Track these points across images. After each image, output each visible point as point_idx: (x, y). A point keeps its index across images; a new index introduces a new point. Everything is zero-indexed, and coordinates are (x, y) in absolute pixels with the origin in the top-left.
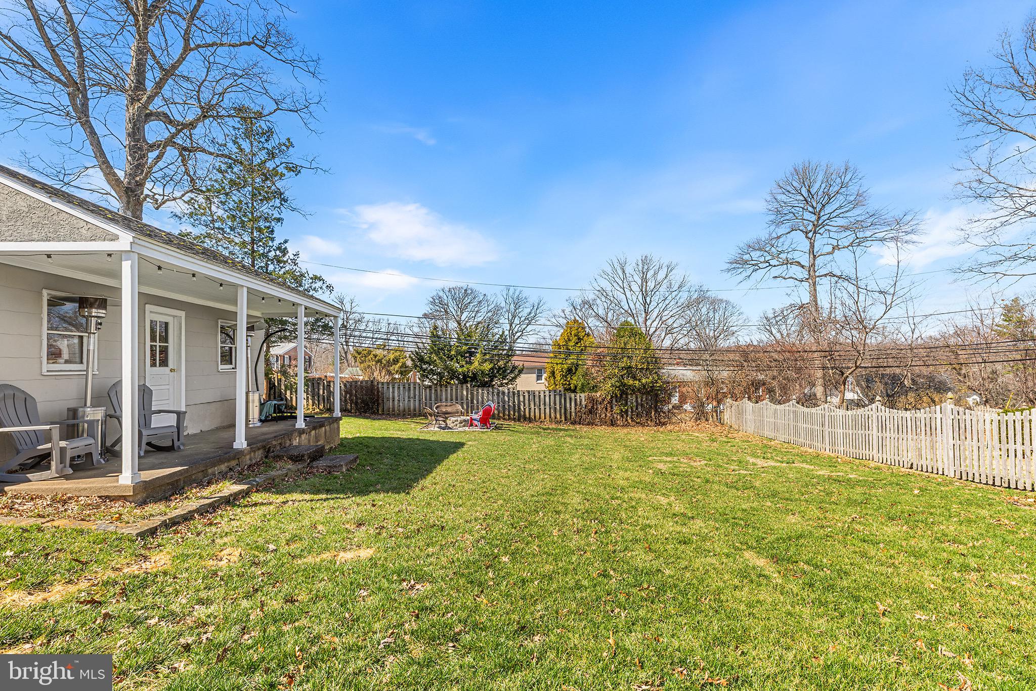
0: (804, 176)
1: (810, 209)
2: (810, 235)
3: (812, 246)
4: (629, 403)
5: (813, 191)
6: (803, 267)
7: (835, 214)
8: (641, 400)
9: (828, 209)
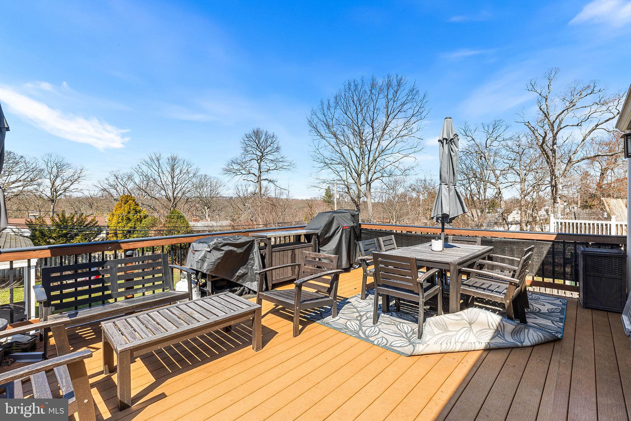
0: (257, 134)
1: (260, 150)
2: (259, 161)
3: (260, 166)
4: (177, 255)
5: (261, 142)
6: (256, 176)
7: (268, 153)
8: (184, 252)
9: (266, 151)
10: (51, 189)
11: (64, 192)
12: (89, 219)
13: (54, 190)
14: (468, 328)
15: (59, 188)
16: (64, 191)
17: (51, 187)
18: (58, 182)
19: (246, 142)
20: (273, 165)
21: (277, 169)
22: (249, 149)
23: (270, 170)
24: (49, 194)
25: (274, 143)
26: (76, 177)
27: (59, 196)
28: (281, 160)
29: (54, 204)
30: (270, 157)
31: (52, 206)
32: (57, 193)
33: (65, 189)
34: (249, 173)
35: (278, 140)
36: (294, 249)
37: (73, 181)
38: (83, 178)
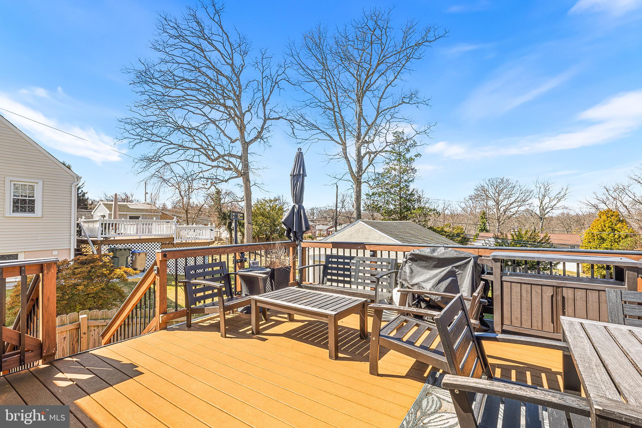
10: (540, 208)
11: (551, 210)
12: (542, 236)
13: (542, 209)
15: (546, 206)
16: (551, 208)
17: (540, 206)
18: (547, 200)
24: (538, 212)
26: (562, 194)
27: (547, 213)
29: (542, 221)
31: (541, 224)
32: (545, 211)
33: (552, 207)
36: (559, 287)
37: (560, 198)
38: (570, 194)
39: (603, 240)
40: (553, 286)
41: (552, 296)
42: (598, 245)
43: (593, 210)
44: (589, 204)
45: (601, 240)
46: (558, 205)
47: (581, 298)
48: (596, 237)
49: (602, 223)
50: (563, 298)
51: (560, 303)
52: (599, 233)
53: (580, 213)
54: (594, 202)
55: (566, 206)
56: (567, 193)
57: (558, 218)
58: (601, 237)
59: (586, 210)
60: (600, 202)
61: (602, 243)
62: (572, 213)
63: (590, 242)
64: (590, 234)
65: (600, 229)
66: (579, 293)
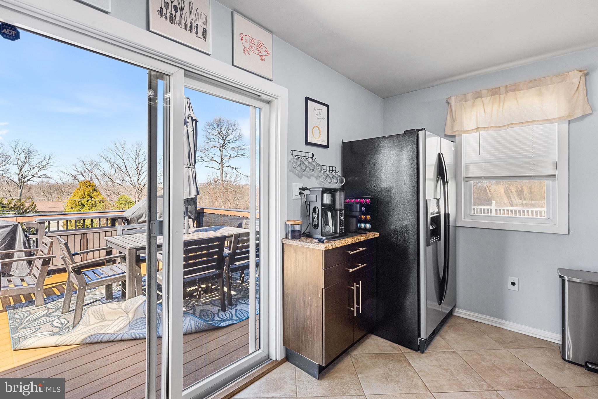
0: (219, 123)
1: (222, 138)
2: (221, 149)
3: (221, 154)
5: (222, 130)
6: (218, 163)
7: (230, 141)
9: (228, 139)
10: (18, 175)
11: (32, 178)
13: (22, 176)
14: (125, 317)
15: (26, 174)
17: (18, 173)
18: (26, 168)
19: (208, 130)
20: (234, 152)
21: (239, 156)
22: (211, 137)
23: (231, 157)
24: (16, 180)
25: (236, 131)
26: (44, 163)
27: (27, 181)
28: (243, 147)
29: (22, 189)
30: (232, 145)
31: (20, 192)
32: (24, 179)
33: (33, 175)
34: (211, 160)
35: (239, 129)
36: (85, 234)
37: (41, 167)
38: (52, 164)
39: (83, 205)
40: (81, 234)
41: (81, 240)
42: (79, 210)
43: (72, 180)
44: (70, 174)
45: (82, 206)
46: (40, 174)
47: (97, 238)
48: (78, 203)
49: (83, 192)
50: (87, 239)
51: (85, 243)
52: (79, 200)
53: (61, 182)
54: (74, 173)
55: (48, 175)
56: (49, 162)
57: (38, 186)
58: (81, 203)
59: (66, 179)
60: (79, 173)
61: (82, 208)
62: (52, 181)
63: (72, 208)
64: (73, 201)
65: (81, 197)
66: (96, 235)
